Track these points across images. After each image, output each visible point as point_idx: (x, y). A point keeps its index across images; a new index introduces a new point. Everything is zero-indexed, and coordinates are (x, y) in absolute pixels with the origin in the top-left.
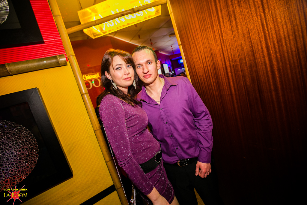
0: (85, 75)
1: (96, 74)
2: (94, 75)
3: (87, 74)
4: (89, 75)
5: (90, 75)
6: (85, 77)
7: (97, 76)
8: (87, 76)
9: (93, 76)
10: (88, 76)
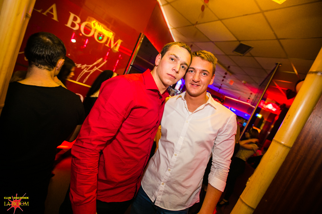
0: (97, 23)
1: (110, 32)
2: (107, 30)
3: (100, 23)
4: (101, 26)
5: (103, 27)
6: (95, 24)
7: (109, 34)
8: (98, 24)
9: (105, 31)
10: (99, 26)
